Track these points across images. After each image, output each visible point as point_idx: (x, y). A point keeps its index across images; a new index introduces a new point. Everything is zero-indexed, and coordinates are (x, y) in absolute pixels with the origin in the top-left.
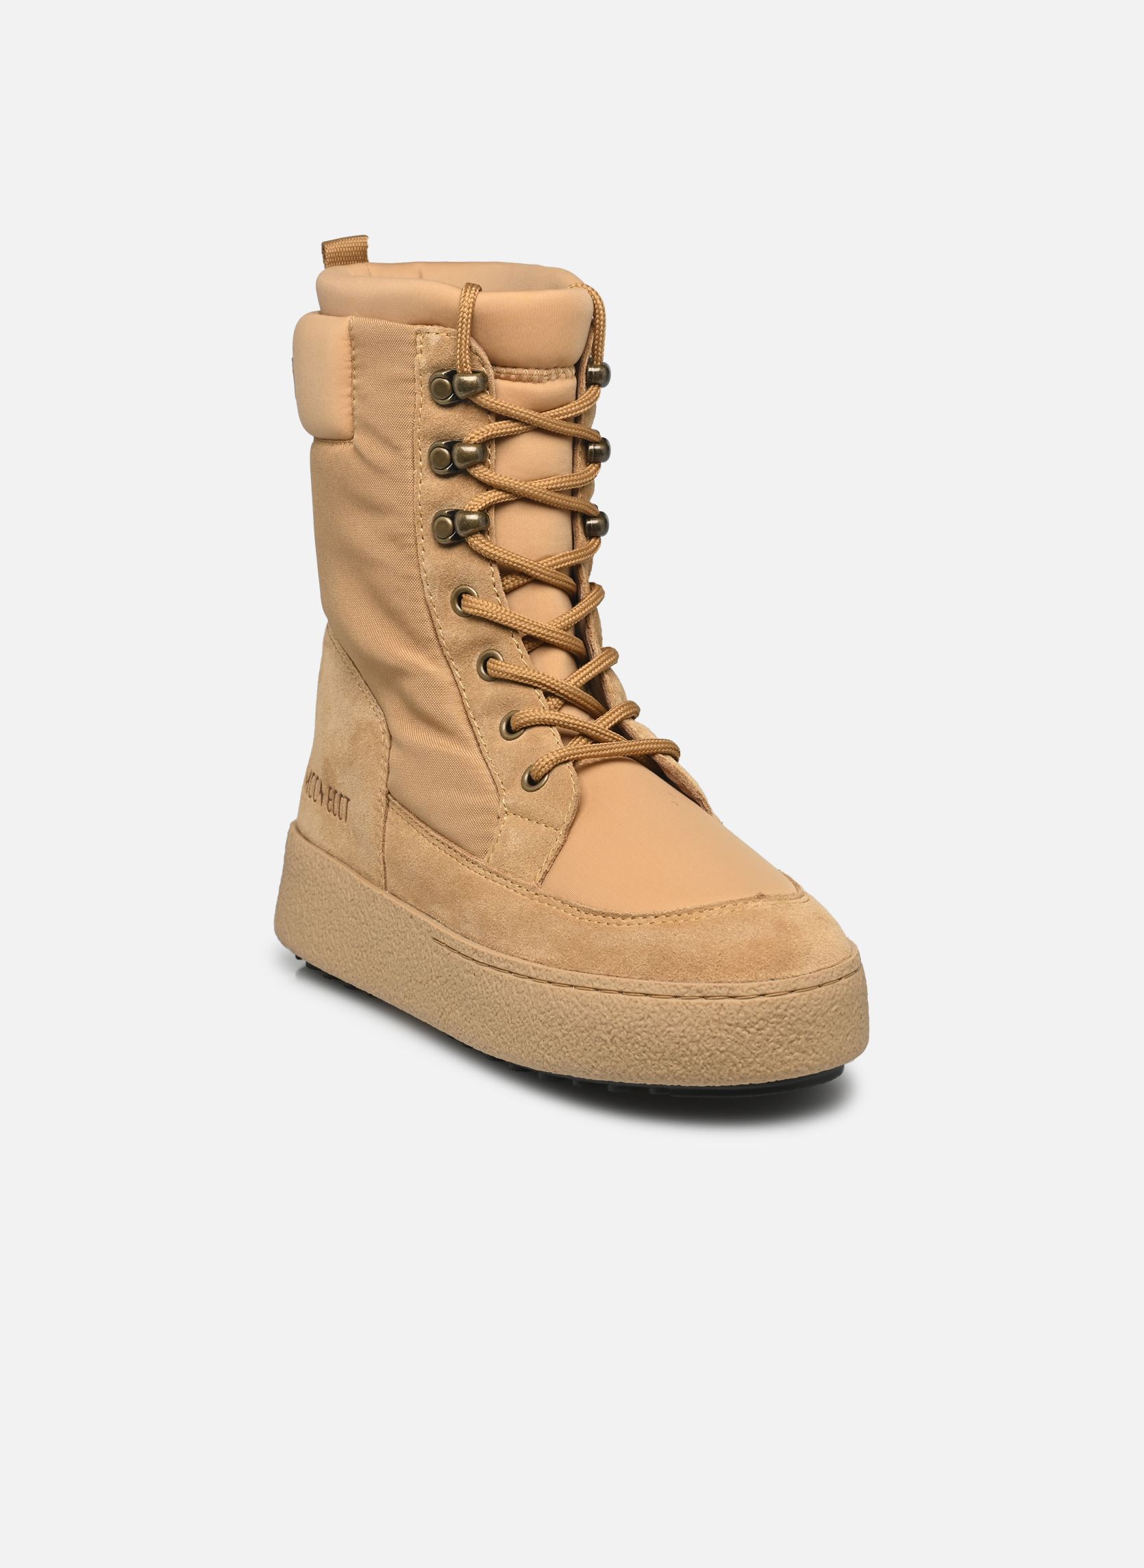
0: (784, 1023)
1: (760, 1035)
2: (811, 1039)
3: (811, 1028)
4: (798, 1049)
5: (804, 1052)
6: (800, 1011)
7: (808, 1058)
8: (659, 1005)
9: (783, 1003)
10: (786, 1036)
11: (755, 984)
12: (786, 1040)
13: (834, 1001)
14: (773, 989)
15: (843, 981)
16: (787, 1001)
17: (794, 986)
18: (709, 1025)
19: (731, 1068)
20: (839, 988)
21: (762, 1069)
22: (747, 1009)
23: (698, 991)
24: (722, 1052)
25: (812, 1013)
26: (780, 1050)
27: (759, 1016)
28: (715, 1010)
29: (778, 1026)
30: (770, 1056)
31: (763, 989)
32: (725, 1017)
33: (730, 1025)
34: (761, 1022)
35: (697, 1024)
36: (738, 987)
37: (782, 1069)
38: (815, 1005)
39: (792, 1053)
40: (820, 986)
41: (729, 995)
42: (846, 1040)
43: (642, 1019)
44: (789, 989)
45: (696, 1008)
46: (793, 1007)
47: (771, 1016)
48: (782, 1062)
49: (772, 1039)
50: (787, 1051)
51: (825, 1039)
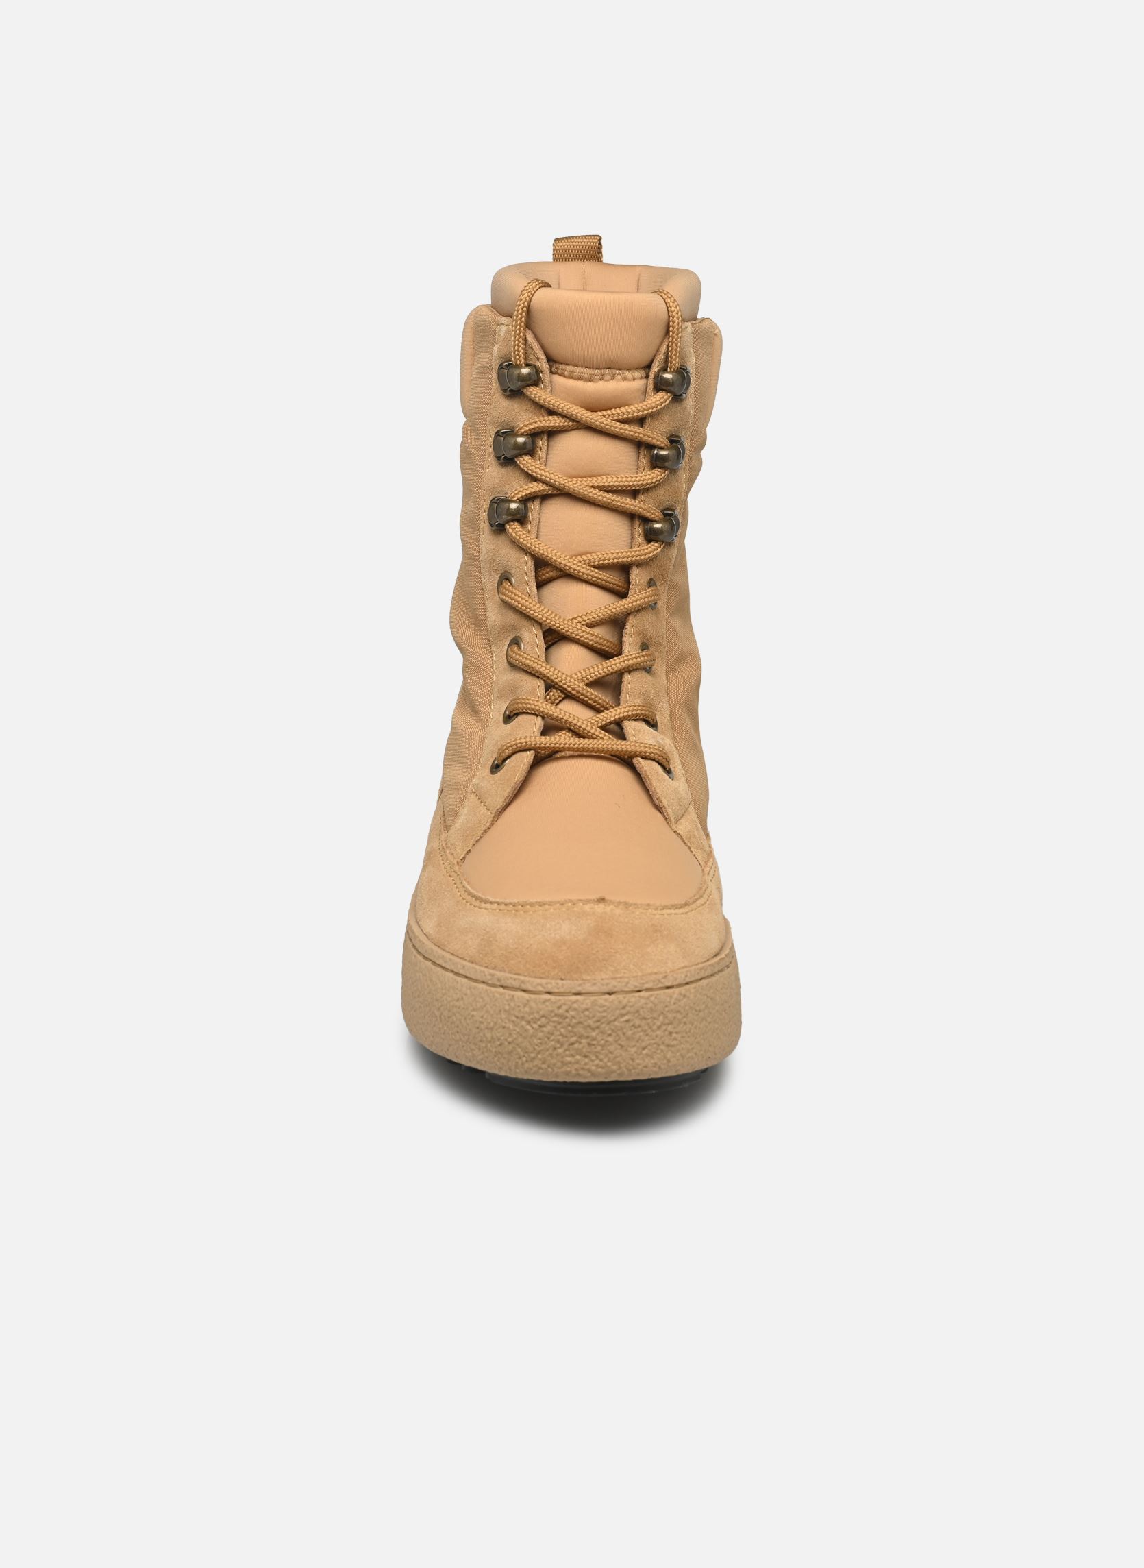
0: (565, 1024)
1: (542, 1031)
2: (594, 1045)
3: (594, 1034)
4: (579, 1052)
5: (586, 1057)
6: (582, 1015)
7: (591, 1063)
8: (470, 988)
9: (565, 1004)
10: (566, 1037)
11: (544, 981)
12: (567, 1041)
13: (624, 1012)
14: (558, 988)
15: (642, 994)
16: (570, 1003)
17: (579, 989)
18: (501, 1014)
19: (517, 1060)
20: (633, 1000)
21: (543, 1066)
22: (533, 1004)
23: (499, 980)
24: (509, 1043)
25: (595, 1019)
26: (560, 1051)
27: (541, 1013)
28: (507, 1001)
29: (559, 1027)
30: (551, 1055)
31: (549, 988)
32: (514, 1009)
33: (517, 1017)
34: (543, 1019)
35: (492, 1012)
36: (529, 981)
37: (563, 1070)
38: (600, 1012)
39: (572, 1056)
40: (610, 994)
41: (521, 988)
42: (641, 1053)
43: (458, 1000)
44: (574, 991)
45: (494, 996)
46: (575, 1009)
47: (553, 1014)
48: (562, 1062)
49: (552, 1038)
50: (567, 1053)
51: (612, 1048)
